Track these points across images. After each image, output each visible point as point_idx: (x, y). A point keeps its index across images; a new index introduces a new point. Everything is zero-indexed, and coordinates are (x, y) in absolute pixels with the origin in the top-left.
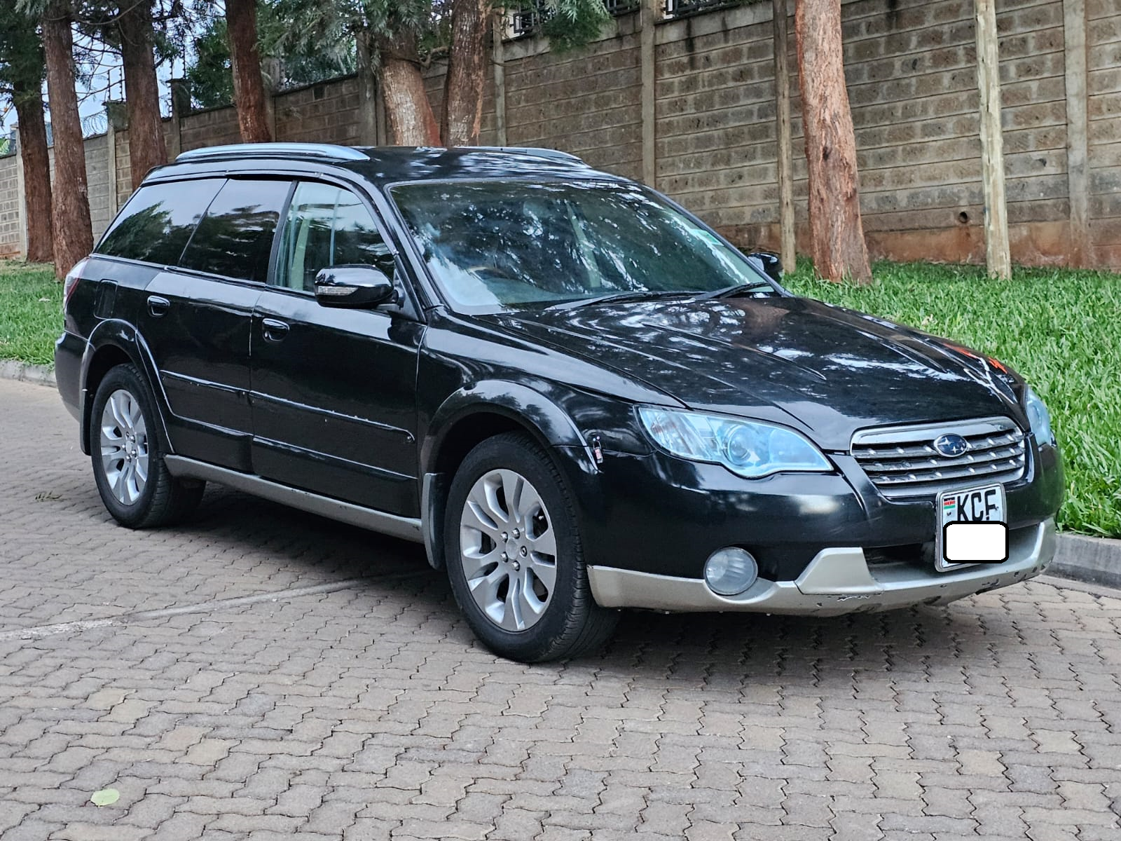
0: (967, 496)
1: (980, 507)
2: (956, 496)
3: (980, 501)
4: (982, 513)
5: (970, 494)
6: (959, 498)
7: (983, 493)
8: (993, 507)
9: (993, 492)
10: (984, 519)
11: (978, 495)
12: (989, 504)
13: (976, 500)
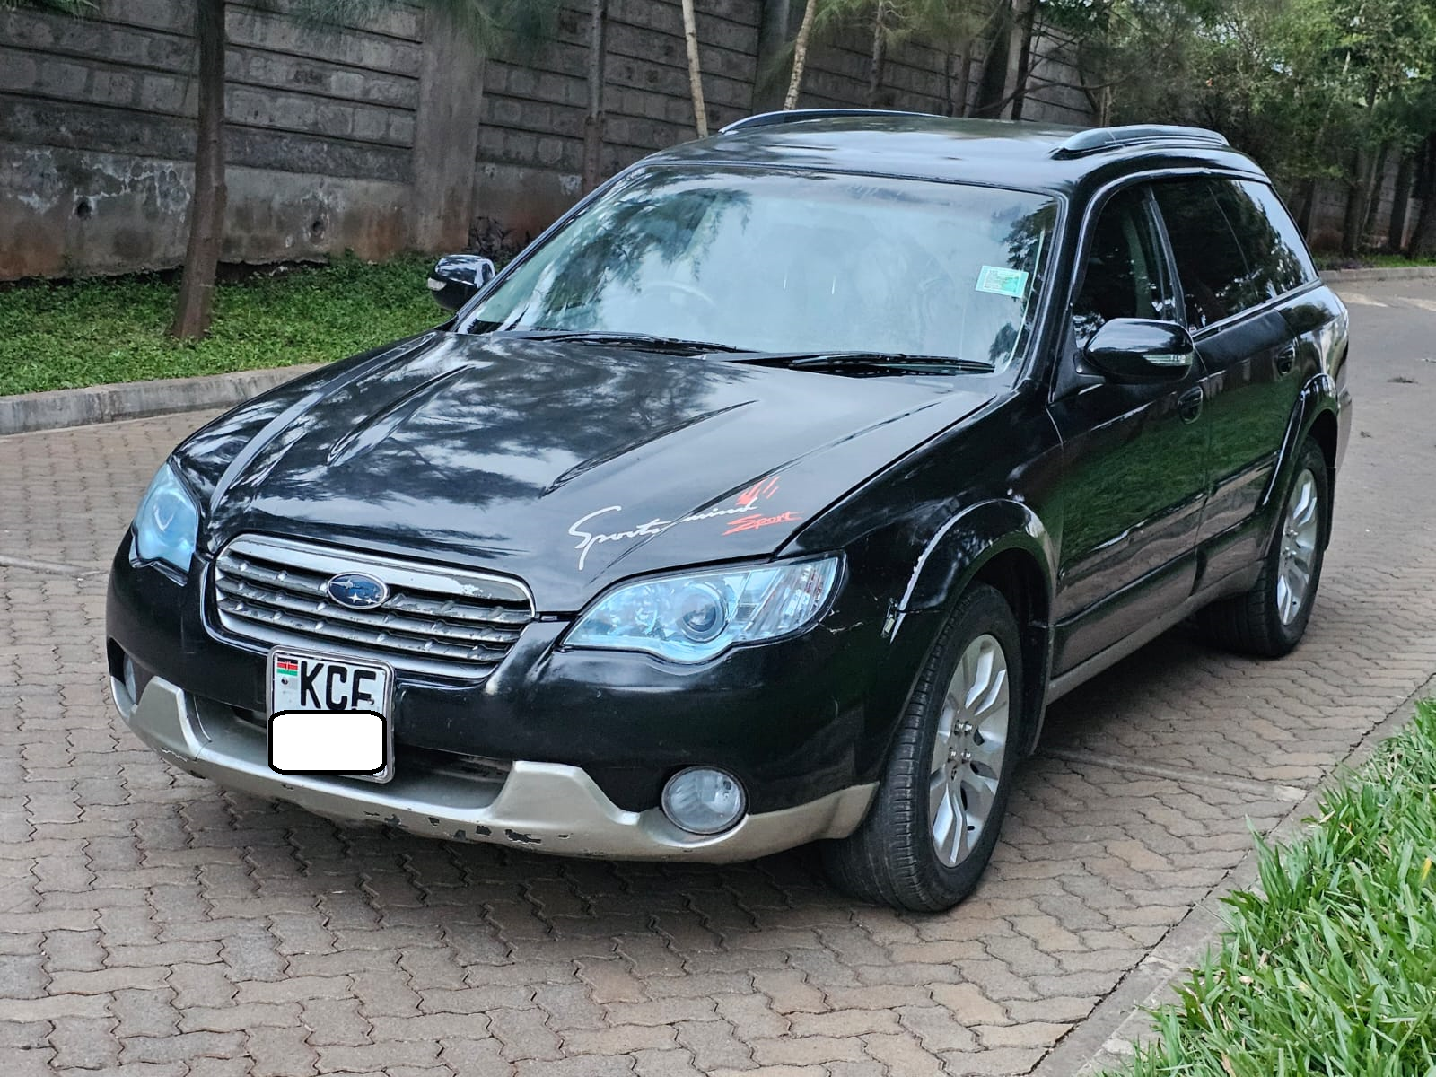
0: (319, 667)
1: (342, 690)
2: (300, 660)
3: (344, 680)
4: (344, 699)
5: (327, 665)
6: (304, 664)
7: (351, 671)
8: (366, 697)
9: (372, 676)
10: (349, 707)
11: (343, 672)
12: (360, 690)
13: (337, 677)
